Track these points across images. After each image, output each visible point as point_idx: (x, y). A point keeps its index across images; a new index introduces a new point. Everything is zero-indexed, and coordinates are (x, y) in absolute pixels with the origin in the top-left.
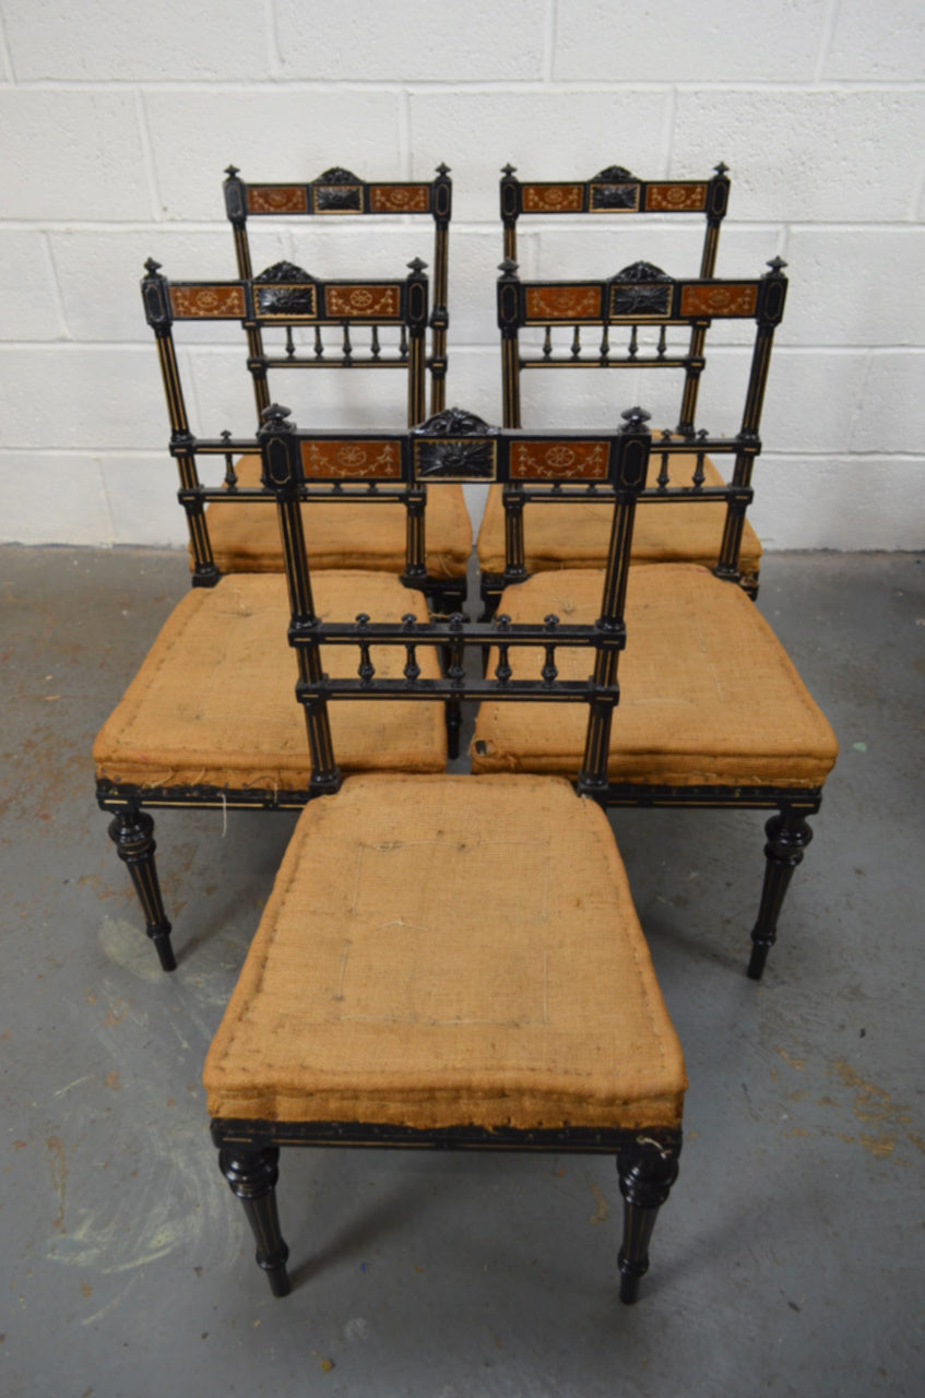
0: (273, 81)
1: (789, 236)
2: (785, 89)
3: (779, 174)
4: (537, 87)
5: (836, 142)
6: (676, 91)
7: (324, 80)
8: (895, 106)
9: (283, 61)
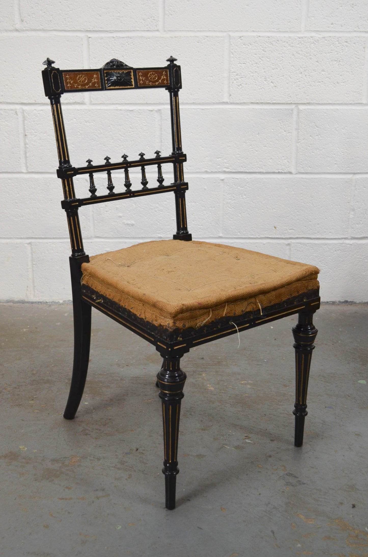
0: (17, 30)
1: (299, 111)
2: (287, 35)
3: (289, 78)
4: (157, 34)
5: (317, 62)
6: (230, 36)
7: (44, 30)
8: (345, 44)
9: (22, 21)
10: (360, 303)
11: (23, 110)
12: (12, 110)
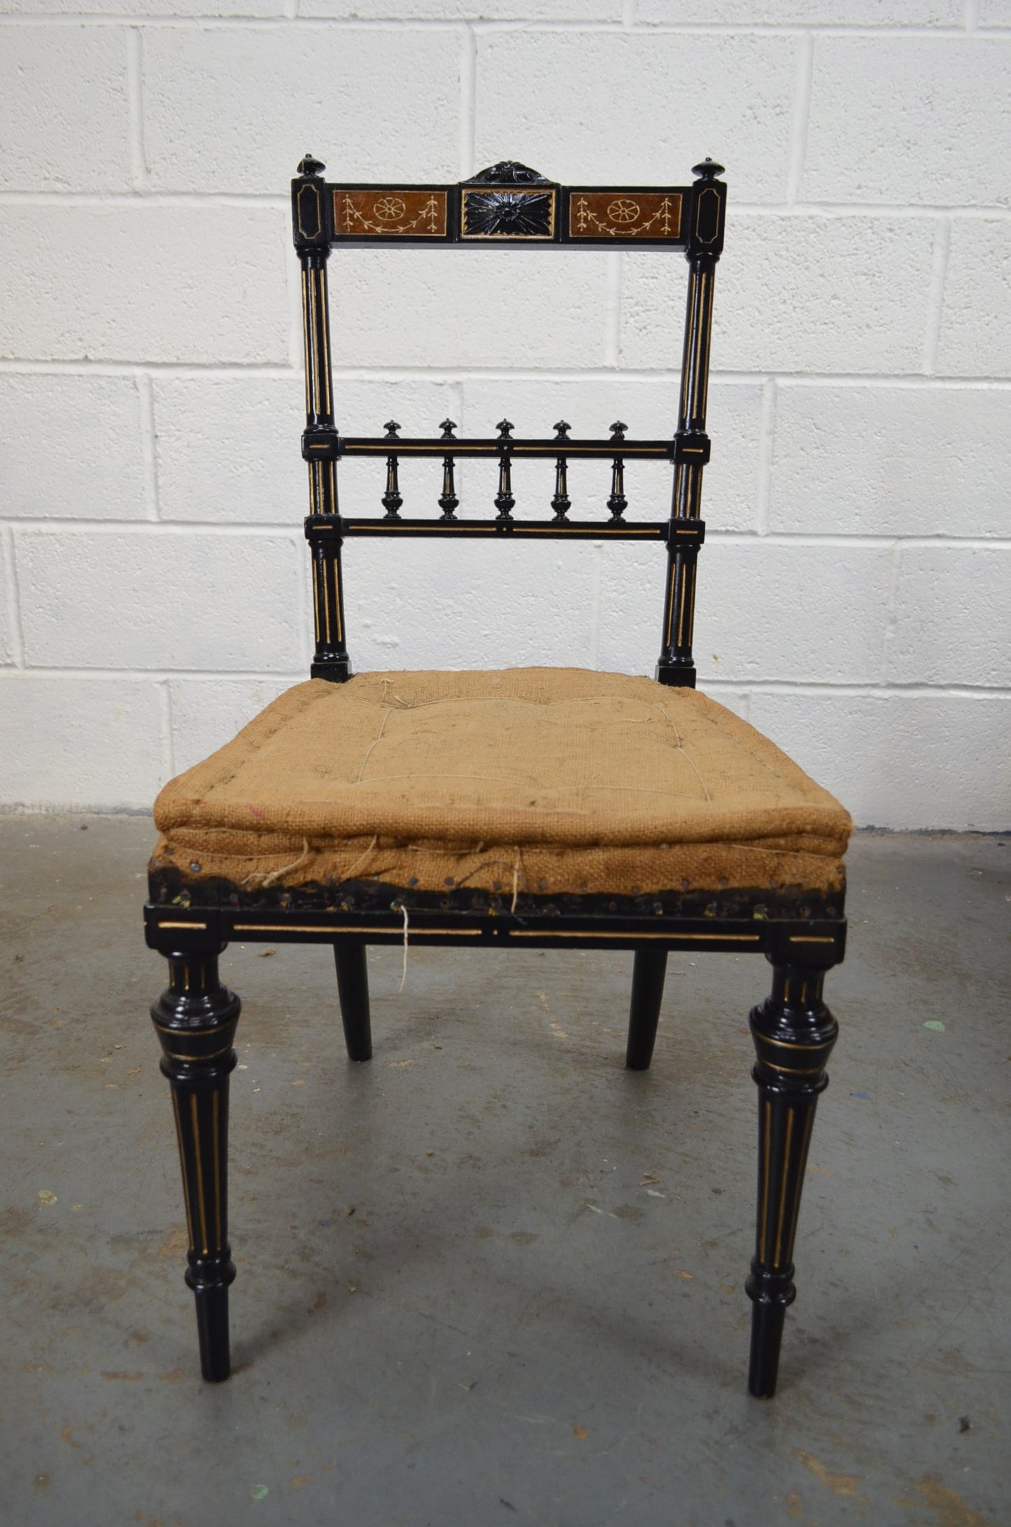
0: (136, 194)
1: (777, 392)
2: (753, 212)
3: (757, 314)
5: (822, 275)
7: (198, 194)
8: (888, 234)
9: (149, 171)
10: (901, 833)
11: (151, 380)
12: (124, 378)
